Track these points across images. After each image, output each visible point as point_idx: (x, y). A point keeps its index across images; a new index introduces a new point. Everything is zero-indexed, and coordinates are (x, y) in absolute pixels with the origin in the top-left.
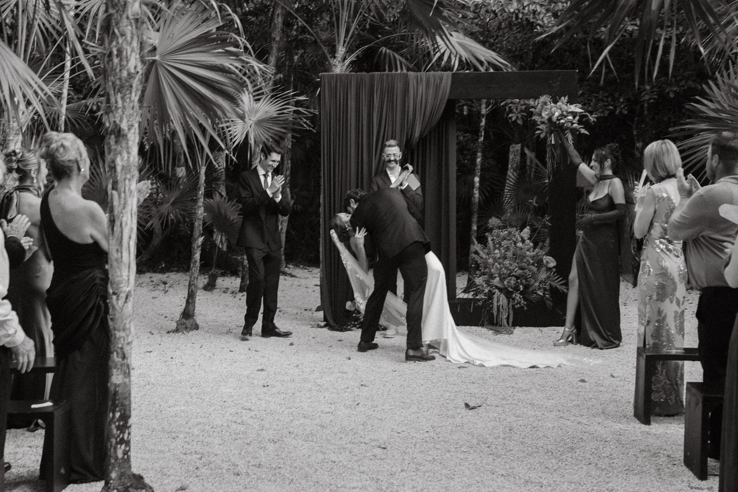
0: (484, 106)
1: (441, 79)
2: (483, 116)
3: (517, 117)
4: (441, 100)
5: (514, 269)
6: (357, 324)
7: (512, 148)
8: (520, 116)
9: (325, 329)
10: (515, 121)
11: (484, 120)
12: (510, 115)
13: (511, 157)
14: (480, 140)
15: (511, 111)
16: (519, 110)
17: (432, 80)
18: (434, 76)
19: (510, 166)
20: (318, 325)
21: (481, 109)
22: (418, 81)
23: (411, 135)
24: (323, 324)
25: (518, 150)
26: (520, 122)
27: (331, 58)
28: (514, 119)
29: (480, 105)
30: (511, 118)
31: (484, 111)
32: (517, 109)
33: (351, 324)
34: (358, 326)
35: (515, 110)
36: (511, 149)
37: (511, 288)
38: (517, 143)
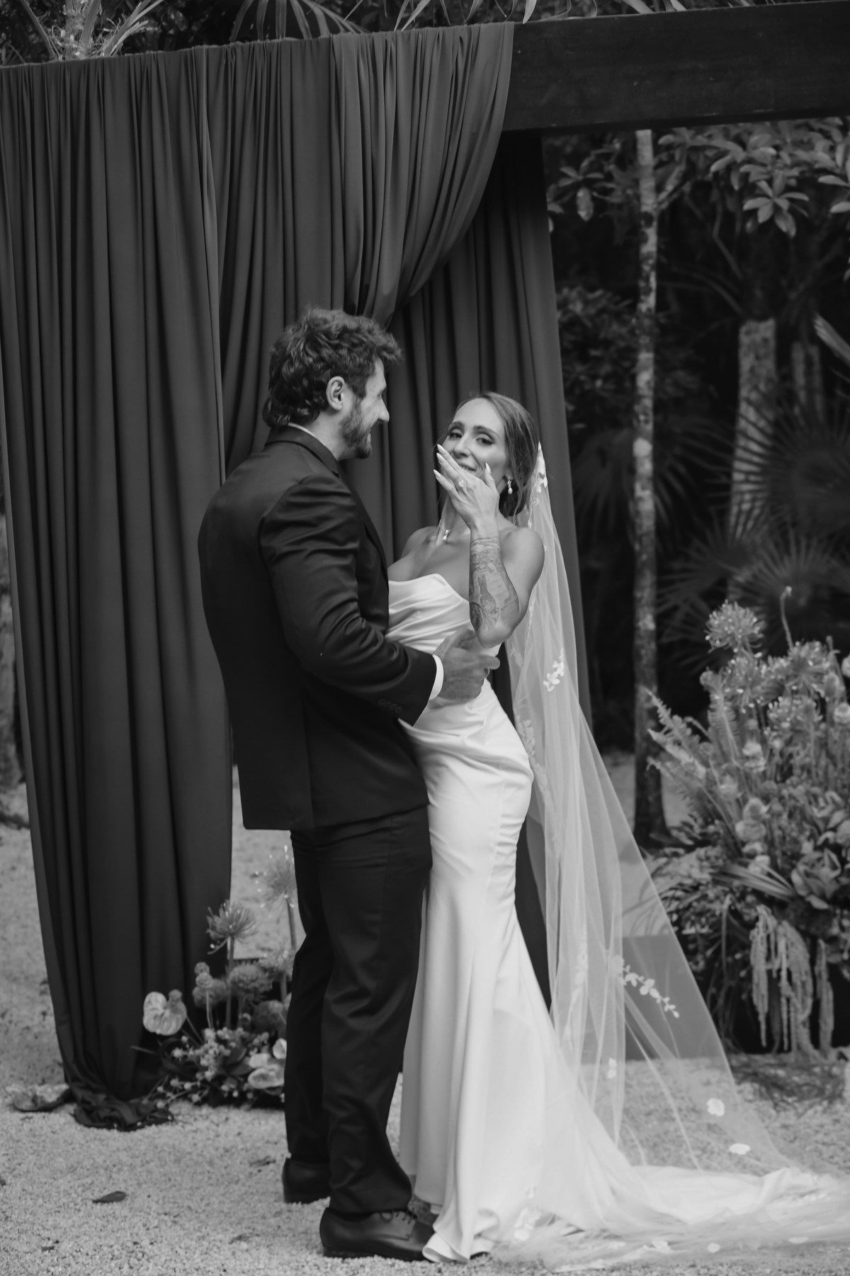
0: (647, 185)
1: (471, 56)
2: (648, 218)
3: (777, 209)
4: (474, 137)
5: (826, 820)
6: (194, 1090)
7: (748, 333)
8: (784, 204)
9: (63, 1120)
10: (771, 222)
11: (652, 234)
12: (749, 205)
13: (746, 363)
14: (643, 307)
15: (750, 189)
16: (778, 183)
17: (433, 58)
18: (441, 41)
19: (744, 392)
20: (34, 1099)
21: (638, 197)
22: (377, 65)
23: (364, 289)
24: (51, 1093)
25: (765, 340)
26: (787, 226)
27: (48, 24)
28: (763, 216)
29: (636, 182)
30: (753, 213)
31: (649, 203)
32: (770, 182)
33: (168, 1087)
34: (196, 1097)
35: (764, 185)
36: (744, 339)
37: (822, 897)
38: (762, 318)
